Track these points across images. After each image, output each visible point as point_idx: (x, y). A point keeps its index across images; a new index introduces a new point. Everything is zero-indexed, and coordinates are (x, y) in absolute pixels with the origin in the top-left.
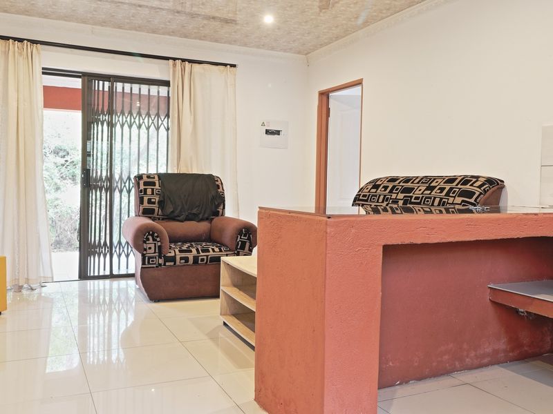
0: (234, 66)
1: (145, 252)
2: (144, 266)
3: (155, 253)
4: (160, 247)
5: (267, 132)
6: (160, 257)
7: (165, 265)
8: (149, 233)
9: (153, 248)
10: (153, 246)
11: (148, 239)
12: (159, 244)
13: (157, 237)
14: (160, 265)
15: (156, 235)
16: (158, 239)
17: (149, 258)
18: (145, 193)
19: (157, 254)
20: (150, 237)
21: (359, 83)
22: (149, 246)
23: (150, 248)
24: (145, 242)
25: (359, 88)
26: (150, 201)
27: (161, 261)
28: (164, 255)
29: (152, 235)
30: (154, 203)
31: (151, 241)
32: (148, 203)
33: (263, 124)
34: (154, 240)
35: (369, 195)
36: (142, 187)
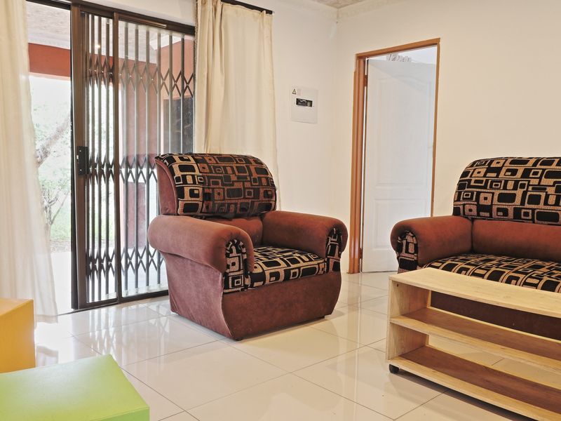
0: (269, 12)
1: (228, 271)
2: (227, 291)
3: (239, 270)
4: (245, 262)
5: (299, 102)
6: (246, 275)
7: (252, 286)
8: (233, 242)
9: (237, 264)
10: (236, 260)
11: (231, 251)
12: (245, 257)
13: (243, 246)
14: (246, 287)
15: (241, 244)
16: (244, 250)
17: (234, 278)
18: (185, 182)
19: (241, 272)
20: (234, 248)
21: (434, 43)
22: (232, 260)
23: (234, 264)
24: (227, 255)
25: (435, 48)
26: (192, 194)
27: (248, 282)
28: (251, 273)
29: (236, 245)
30: (197, 196)
31: (235, 253)
32: (191, 196)
33: (294, 93)
34: (238, 251)
35: (487, 181)
36: (178, 173)
